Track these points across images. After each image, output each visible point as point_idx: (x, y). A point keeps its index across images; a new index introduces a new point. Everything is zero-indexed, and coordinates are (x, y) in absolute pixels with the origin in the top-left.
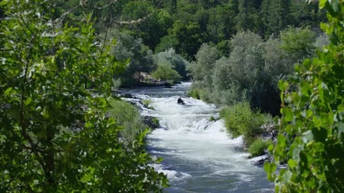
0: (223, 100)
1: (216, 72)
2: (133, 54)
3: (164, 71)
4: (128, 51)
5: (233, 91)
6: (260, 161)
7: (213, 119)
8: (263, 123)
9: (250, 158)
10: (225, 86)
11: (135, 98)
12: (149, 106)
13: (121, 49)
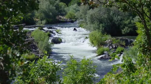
1: (88, 16)
2: (55, 8)
4: (53, 6)
5: (96, 24)
6: (101, 57)
7: (87, 38)
8: (107, 39)
9: (97, 56)
10: (92, 22)
11: (54, 29)
12: (59, 32)
13: (49, 6)
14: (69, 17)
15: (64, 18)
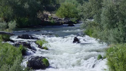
0: (111, 38)
3: (68, 10)
5: (120, 29)
7: (100, 57)
10: (112, 24)
14: (64, 15)
15: (54, 16)
